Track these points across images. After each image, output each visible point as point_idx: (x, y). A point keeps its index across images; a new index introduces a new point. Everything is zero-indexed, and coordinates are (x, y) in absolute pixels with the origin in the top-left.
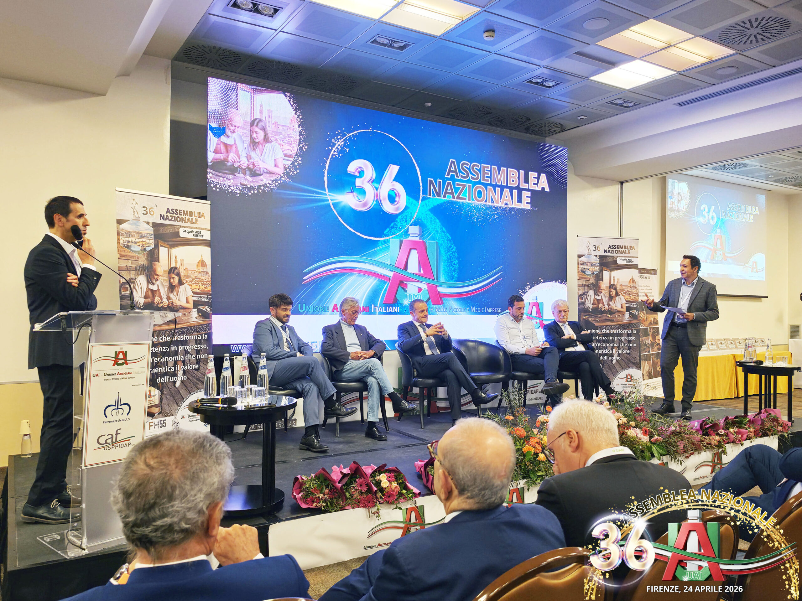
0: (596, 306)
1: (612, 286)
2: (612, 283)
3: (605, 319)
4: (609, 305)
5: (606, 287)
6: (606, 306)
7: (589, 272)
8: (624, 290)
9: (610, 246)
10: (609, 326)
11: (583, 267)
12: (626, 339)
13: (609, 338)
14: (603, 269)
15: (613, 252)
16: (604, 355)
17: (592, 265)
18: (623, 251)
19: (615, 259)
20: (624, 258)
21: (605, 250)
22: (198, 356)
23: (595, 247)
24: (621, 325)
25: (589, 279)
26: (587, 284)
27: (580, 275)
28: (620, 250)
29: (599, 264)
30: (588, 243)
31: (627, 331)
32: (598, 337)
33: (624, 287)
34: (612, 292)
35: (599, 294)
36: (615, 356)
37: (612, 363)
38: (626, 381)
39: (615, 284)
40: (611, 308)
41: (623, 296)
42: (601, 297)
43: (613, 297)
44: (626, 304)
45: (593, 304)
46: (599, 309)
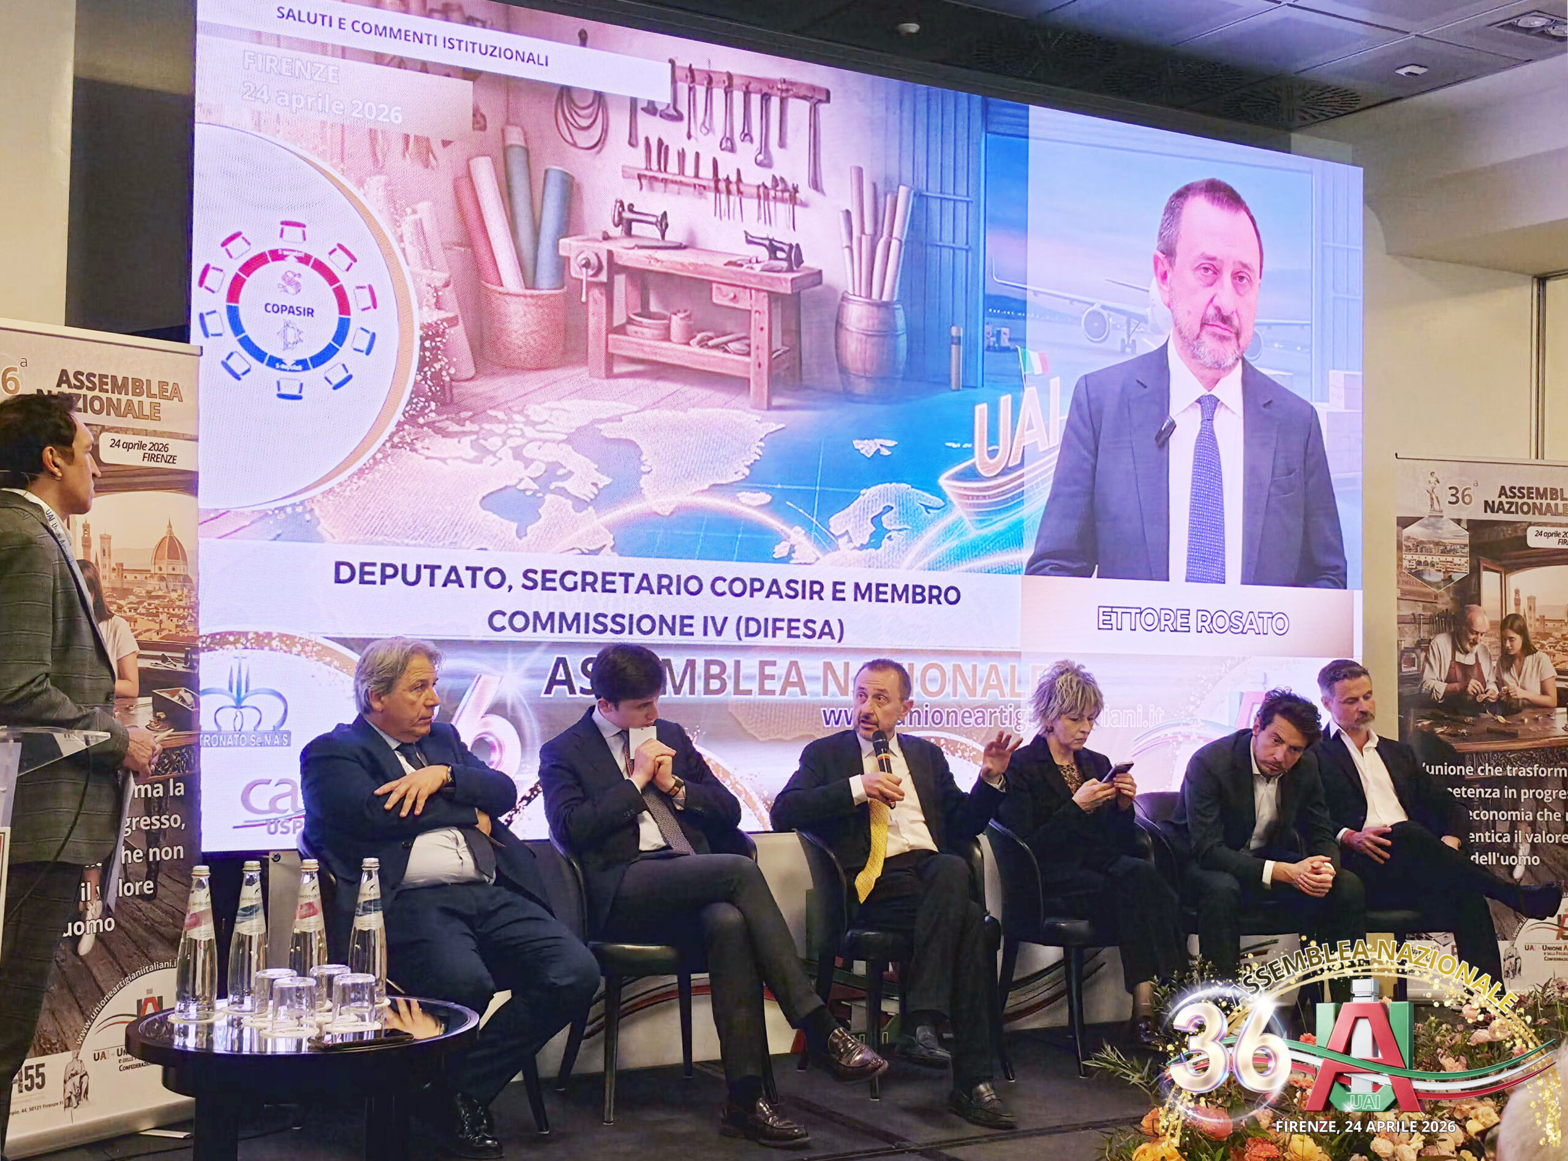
0: (1456, 686)
1: (1510, 623)
2: (1511, 610)
3: (1490, 731)
4: (1500, 683)
5: (1492, 624)
6: (1492, 687)
7: (1436, 577)
8: (1550, 635)
9: (1503, 488)
10: (1501, 752)
11: (1415, 557)
12: (1557, 798)
13: (1502, 793)
14: (1483, 565)
15: (1513, 509)
16: (1485, 848)
17: (1445, 552)
18: (1549, 505)
19: (1520, 533)
20: (1552, 530)
21: (1486, 502)
22: (151, 851)
23: (1454, 491)
24: (1543, 749)
25: (1436, 597)
26: (1429, 613)
27: (1406, 583)
28: (1538, 502)
29: (1467, 550)
30: (1433, 480)
31: (1561, 771)
32: (1464, 789)
33: (1550, 625)
34: (1511, 640)
35: (1468, 646)
36: (1521, 853)
37: (1511, 875)
38: (1558, 938)
39: (1522, 614)
40: (1508, 694)
41: (1548, 653)
42: (1476, 655)
43: (1513, 657)
44: (1557, 680)
45: (1448, 680)
46: (1470, 698)
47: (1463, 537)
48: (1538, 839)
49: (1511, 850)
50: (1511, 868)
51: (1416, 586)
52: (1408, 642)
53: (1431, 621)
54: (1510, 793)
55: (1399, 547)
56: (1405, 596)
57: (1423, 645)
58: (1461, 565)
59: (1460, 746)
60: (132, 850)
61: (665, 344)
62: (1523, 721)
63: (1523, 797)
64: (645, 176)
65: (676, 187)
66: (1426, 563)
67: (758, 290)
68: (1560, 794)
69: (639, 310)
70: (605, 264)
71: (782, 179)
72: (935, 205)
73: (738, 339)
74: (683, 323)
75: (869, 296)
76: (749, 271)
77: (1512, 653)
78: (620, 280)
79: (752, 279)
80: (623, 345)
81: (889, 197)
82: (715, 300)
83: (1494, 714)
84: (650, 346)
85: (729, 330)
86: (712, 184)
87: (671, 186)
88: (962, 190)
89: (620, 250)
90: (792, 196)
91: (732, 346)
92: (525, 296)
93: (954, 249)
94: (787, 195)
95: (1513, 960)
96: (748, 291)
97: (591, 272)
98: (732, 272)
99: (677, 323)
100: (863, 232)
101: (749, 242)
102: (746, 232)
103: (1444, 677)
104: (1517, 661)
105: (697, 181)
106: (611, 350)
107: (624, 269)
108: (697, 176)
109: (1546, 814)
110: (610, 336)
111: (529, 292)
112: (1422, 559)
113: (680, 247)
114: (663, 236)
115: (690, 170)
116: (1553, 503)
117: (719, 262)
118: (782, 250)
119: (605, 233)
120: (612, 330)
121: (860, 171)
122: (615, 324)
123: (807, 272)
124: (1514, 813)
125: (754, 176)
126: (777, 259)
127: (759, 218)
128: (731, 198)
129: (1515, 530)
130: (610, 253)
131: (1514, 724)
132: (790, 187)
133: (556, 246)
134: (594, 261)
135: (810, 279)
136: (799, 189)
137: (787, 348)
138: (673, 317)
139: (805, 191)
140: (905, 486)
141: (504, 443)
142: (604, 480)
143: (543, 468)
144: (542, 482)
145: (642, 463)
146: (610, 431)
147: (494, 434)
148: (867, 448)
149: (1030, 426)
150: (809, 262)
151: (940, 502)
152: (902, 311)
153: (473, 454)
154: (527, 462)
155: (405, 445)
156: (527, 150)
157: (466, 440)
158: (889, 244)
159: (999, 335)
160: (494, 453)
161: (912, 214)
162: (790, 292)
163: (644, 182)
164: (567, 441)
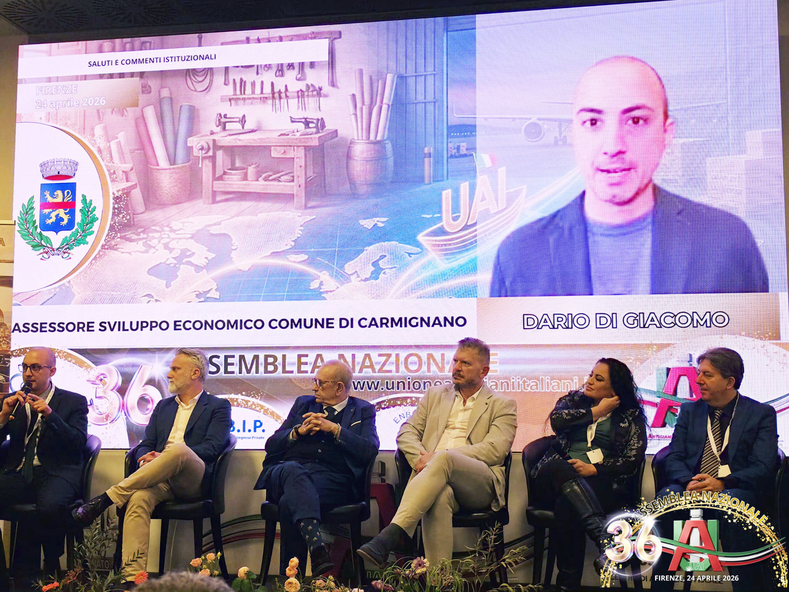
61: (245, 182)
64: (233, 99)
65: (250, 101)
67: (298, 146)
69: (230, 167)
70: (211, 146)
71: (312, 85)
72: (411, 81)
73: (286, 174)
74: (254, 170)
75: (369, 138)
76: (293, 137)
78: (220, 154)
79: (295, 141)
80: (221, 186)
81: (380, 82)
82: (273, 155)
84: (236, 184)
85: (281, 170)
86: (271, 95)
87: (247, 101)
88: (430, 69)
89: (219, 138)
90: (319, 92)
91: (283, 178)
92: (170, 169)
93: (425, 103)
94: (315, 93)
96: (292, 147)
97: (204, 152)
98: (282, 139)
99: (251, 170)
100: (363, 103)
101: (292, 122)
102: (291, 117)
106: (214, 189)
107: (221, 147)
108: (262, 93)
110: (215, 182)
111: (172, 167)
113: (253, 131)
114: (243, 127)
115: (258, 90)
117: (275, 135)
118: (312, 122)
119: (212, 131)
120: (215, 179)
121: (361, 72)
122: (217, 176)
123: (329, 132)
125: (295, 86)
126: (310, 128)
127: (298, 108)
128: (282, 100)
130: (214, 141)
132: (317, 87)
133: (186, 142)
134: (206, 146)
135: (330, 135)
136: (323, 88)
137: (315, 175)
138: (249, 167)
139: (327, 88)
140: (394, 243)
141: (159, 242)
142: (211, 256)
143: (179, 252)
144: (179, 259)
145: (232, 245)
146: (215, 230)
147: (154, 238)
148: (368, 224)
149: (483, 199)
150: (330, 126)
151: (419, 250)
152: (390, 144)
153: (144, 249)
154: (171, 250)
155: (111, 248)
156: (171, 98)
157: (141, 243)
158: (381, 108)
159: (458, 148)
160: (154, 247)
161: (396, 88)
162: (317, 144)
163: (233, 102)
164: (192, 238)
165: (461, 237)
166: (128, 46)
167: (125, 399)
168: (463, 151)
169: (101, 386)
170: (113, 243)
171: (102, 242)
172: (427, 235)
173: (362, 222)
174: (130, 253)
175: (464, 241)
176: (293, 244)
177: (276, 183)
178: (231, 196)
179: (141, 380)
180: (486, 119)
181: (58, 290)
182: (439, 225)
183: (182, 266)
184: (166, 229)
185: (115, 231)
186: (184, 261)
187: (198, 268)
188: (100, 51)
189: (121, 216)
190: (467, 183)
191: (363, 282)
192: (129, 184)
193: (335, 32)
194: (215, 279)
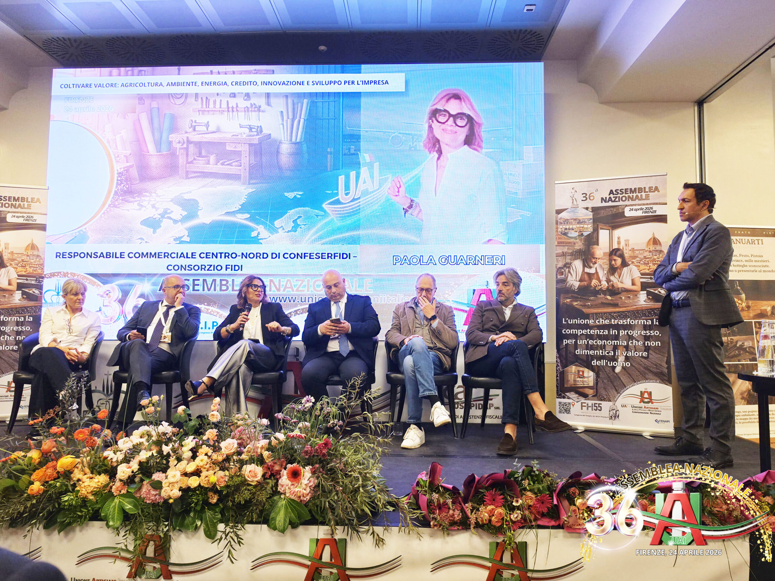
0: (585, 283)
1: (614, 252)
2: (615, 246)
3: (603, 303)
4: (608, 281)
5: (604, 254)
6: (604, 284)
7: (574, 234)
8: (637, 257)
9: (612, 191)
10: (608, 313)
11: (564, 227)
12: (641, 334)
13: (609, 332)
14: (600, 227)
15: (617, 200)
16: (600, 358)
17: (580, 222)
18: (637, 196)
19: (621, 211)
20: (639, 207)
21: (602, 199)
22: (18, 337)
23: (584, 195)
24: (632, 311)
25: (574, 244)
26: (571, 251)
27: (560, 238)
28: (631, 195)
29: (592, 221)
30: (573, 191)
31: (643, 321)
32: (588, 330)
33: (637, 252)
34: (615, 260)
35: (592, 265)
36: (619, 360)
37: (614, 371)
38: (640, 402)
39: (621, 248)
40: (613, 286)
41: (636, 266)
42: (596, 269)
43: (617, 268)
44: (641, 278)
45: (580, 281)
46: (592, 288)
47: (590, 215)
48: (630, 354)
49: (614, 359)
50: (614, 368)
51: (564, 239)
52: (560, 265)
53: (572, 254)
54: (613, 332)
55: (557, 223)
56: (560, 244)
57: (567, 265)
58: (588, 228)
59: (585, 310)
60: (10, 336)
61: (208, 166)
62: (621, 298)
63: (621, 334)
64: (201, 110)
65: (212, 112)
66: (569, 229)
67: (244, 144)
68: (642, 333)
69: (198, 155)
70: (186, 141)
71: (254, 104)
72: (319, 104)
73: (236, 161)
74: (214, 158)
75: (291, 140)
76: (241, 137)
77: (616, 266)
78: (191, 146)
79: (242, 140)
80: (192, 168)
81: (299, 104)
82: (227, 149)
83: (605, 295)
84: (202, 167)
85: (233, 158)
86: (226, 110)
87: (210, 112)
89: (191, 136)
90: (259, 109)
91: (234, 164)
93: (328, 119)
94: (256, 109)
95: (614, 411)
96: (241, 144)
97: (180, 145)
98: (233, 138)
100: (288, 118)
101: (241, 127)
102: (240, 124)
103: (578, 279)
104: (619, 270)
105: (220, 109)
106: (187, 170)
107: (191, 142)
108: (220, 107)
109: (634, 342)
110: (187, 165)
111: (158, 154)
112: (567, 227)
113: (214, 132)
114: (207, 129)
115: (218, 106)
116: (639, 195)
117: (229, 136)
118: (254, 128)
119: (186, 131)
120: (188, 163)
122: (189, 161)
123: (265, 135)
124: (616, 342)
125: (243, 104)
126: (253, 132)
127: (245, 118)
128: (234, 113)
129: (618, 209)
130: (188, 137)
131: (615, 300)
132: (258, 106)
133: (168, 138)
134: (182, 141)
135: (266, 137)
136: (262, 106)
137: (256, 163)
138: (211, 156)
139: (264, 107)
140: (307, 208)
141: (149, 203)
142: (184, 213)
143: (163, 210)
144: (163, 216)
145: (198, 206)
146: (186, 197)
147: (145, 200)
148: (290, 195)
149: (365, 182)
150: (265, 131)
151: (323, 213)
152: (305, 145)
153: (138, 207)
154: (157, 209)
155: (115, 206)
156: (158, 108)
157: (136, 203)
158: (299, 121)
159: (349, 149)
160: (145, 207)
161: (310, 109)
162: (257, 143)
163: (201, 112)
164: (171, 201)
165: (351, 206)
166: (130, 73)
167: (124, 307)
168: (352, 151)
169: (107, 298)
170: (117, 203)
171: (109, 202)
172: (330, 204)
173: (286, 194)
174: (128, 210)
175: (352, 209)
176: (240, 207)
177: (230, 167)
178: (198, 174)
179: (135, 294)
180: (367, 131)
181: (77, 234)
182: (336, 198)
183: (164, 220)
184: (153, 194)
185: (118, 195)
186: (166, 216)
187: (175, 222)
188: (110, 75)
189: (122, 185)
190: (355, 172)
191: (286, 233)
192: (128, 164)
193: (270, 70)
194: (187, 229)
